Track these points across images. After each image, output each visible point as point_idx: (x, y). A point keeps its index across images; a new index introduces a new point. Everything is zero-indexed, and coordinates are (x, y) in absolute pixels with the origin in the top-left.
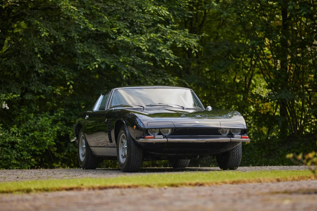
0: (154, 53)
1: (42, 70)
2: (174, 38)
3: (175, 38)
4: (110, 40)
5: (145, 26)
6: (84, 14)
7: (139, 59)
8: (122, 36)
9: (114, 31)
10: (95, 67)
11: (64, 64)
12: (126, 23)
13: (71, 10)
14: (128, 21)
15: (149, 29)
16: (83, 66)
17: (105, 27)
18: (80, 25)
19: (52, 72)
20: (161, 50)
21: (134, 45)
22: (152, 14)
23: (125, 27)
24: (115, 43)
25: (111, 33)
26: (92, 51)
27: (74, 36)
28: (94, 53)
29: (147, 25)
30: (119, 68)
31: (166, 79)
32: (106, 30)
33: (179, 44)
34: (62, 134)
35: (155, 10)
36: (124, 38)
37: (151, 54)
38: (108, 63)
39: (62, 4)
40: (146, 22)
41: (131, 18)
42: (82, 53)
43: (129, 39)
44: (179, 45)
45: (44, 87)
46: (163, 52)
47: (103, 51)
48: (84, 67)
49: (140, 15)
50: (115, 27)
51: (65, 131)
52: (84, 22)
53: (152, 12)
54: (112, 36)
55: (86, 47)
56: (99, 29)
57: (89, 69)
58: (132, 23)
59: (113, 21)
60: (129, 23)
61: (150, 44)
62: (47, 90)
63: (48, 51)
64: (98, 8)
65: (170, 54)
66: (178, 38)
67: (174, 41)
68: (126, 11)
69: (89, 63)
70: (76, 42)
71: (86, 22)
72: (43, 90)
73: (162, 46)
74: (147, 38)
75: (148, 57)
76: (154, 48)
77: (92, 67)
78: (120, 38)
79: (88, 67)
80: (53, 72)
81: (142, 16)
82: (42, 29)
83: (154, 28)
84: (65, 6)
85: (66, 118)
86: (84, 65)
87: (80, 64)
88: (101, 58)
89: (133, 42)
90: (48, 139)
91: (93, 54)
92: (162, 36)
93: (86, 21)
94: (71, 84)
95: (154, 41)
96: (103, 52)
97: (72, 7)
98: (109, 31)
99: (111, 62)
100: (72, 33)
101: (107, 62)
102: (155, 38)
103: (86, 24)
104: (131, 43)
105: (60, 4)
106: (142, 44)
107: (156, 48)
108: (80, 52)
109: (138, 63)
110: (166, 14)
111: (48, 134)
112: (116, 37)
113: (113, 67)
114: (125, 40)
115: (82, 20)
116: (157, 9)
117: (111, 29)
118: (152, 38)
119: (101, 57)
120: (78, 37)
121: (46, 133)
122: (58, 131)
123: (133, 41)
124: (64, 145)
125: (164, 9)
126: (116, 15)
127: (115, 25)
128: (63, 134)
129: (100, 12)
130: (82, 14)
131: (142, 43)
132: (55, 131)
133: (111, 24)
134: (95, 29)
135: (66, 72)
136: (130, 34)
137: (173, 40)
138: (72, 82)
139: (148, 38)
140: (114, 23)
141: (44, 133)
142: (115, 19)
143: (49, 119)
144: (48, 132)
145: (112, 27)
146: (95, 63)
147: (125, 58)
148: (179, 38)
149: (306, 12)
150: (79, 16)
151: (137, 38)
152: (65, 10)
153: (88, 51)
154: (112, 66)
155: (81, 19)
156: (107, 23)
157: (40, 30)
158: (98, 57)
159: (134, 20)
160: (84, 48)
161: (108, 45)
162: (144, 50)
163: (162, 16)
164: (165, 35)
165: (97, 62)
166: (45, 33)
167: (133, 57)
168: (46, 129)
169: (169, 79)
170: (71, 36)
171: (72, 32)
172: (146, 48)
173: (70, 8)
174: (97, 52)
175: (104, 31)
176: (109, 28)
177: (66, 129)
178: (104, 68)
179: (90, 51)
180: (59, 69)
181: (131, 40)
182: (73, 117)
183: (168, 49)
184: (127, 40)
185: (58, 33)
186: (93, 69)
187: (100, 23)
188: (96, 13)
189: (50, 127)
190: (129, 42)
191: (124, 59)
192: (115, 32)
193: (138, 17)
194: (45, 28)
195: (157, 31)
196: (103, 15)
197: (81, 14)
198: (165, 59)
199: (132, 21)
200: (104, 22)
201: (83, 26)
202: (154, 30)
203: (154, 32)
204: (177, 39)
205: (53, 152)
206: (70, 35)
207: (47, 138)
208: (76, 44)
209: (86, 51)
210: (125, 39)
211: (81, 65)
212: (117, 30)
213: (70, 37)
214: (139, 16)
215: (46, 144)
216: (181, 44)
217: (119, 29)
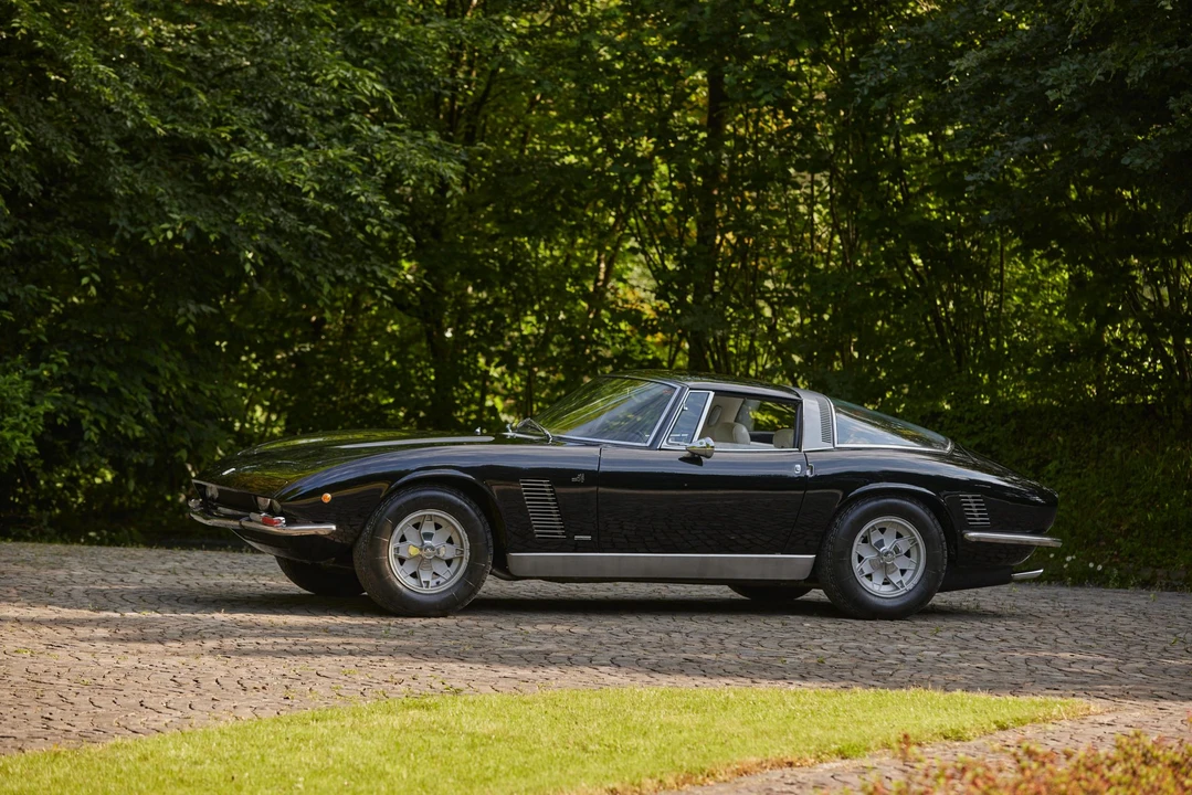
0: (335, 201)
1: (9, 241)
2: (394, 159)
3: (398, 157)
4: (211, 158)
5: (314, 115)
6: (136, 84)
7: (292, 216)
8: (246, 152)
9: (223, 135)
10: (165, 238)
11: (78, 212)
12: (260, 111)
13: (100, 76)
14: (266, 104)
15: (327, 125)
16: (130, 232)
17: (198, 121)
18: (125, 117)
19: (38, 244)
20: (357, 196)
21: (279, 179)
22: (335, 91)
23: (257, 127)
24: (226, 170)
25: (213, 140)
26: (157, 190)
27: (106, 147)
28: (162, 195)
29: (322, 114)
30: (233, 242)
31: (368, 269)
32: (202, 133)
33: (410, 175)
34: (59, 421)
35: (345, 79)
36: (252, 156)
37: (326, 206)
38: (203, 227)
39: (72, 56)
40: (318, 105)
41: (273, 97)
42: (126, 194)
43: (266, 160)
44: (408, 179)
45: (13, 288)
46: (361, 202)
47: (189, 188)
48: (133, 235)
49: (303, 87)
50: (226, 125)
51: (68, 413)
52: (135, 110)
53: (336, 83)
54: (216, 149)
55: (139, 179)
56: (180, 129)
57: (147, 240)
58: (277, 111)
59: (222, 106)
60: (268, 110)
61: (324, 178)
62: (22, 296)
63: (29, 187)
64: (179, 69)
65: (381, 208)
66: (408, 157)
67: (396, 165)
68: (261, 74)
69: (148, 224)
70: (112, 161)
71: (141, 112)
72: (9, 296)
73: (359, 185)
74: (317, 160)
75: (318, 212)
76: (338, 189)
77: (155, 238)
78: (241, 156)
79: (145, 237)
80: (42, 243)
81: (306, 91)
82: (11, 127)
83: (341, 122)
84: (82, 63)
85: (75, 373)
86: (133, 230)
87: (120, 224)
88: (181, 209)
89: (277, 171)
90: (19, 437)
91: (161, 199)
92: (360, 157)
93: (140, 107)
94: (92, 281)
95: (338, 169)
96: (191, 193)
97: (101, 67)
98: (208, 135)
99: (211, 225)
100: (102, 137)
101: (198, 223)
102: (341, 161)
103: (141, 116)
104: (270, 172)
105: (67, 58)
106: (302, 177)
107: (343, 188)
108: (121, 193)
109: (288, 230)
110: (374, 91)
111: (17, 421)
112: (228, 154)
113: (216, 239)
114: (254, 163)
115: (130, 105)
116: (349, 75)
117: (215, 131)
118: (330, 163)
119: (184, 205)
120: (117, 150)
121: (10, 420)
122: (47, 414)
123: (275, 168)
124: (64, 448)
125: (370, 78)
126: (233, 87)
127: (228, 119)
128: (64, 420)
129: (186, 77)
130: (132, 87)
131: (301, 172)
132: (38, 413)
133: (216, 115)
134: (168, 127)
135: (81, 247)
136: (270, 145)
137: (392, 164)
138: (97, 278)
139: (321, 159)
140: (225, 110)
141: (7, 419)
142: (226, 99)
143: (25, 378)
144: (18, 415)
145: (217, 123)
146: (166, 226)
147: (253, 215)
148: (410, 160)
149: (774, 95)
150: (120, 93)
151: (289, 160)
152: (81, 73)
153: (145, 188)
154: (212, 237)
155: (127, 100)
156: (205, 111)
157: (6, 133)
158: (175, 209)
159: (284, 103)
160: (135, 180)
161: (206, 175)
162: (308, 193)
163: (364, 95)
164: (369, 151)
165: (170, 223)
166: (19, 141)
167: (274, 211)
168: (13, 409)
169: (376, 268)
170: (98, 143)
171: (101, 133)
172: (313, 189)
173: (97, 69)
174: (171, 192)
175: (194, 135)
176: (210, 126)
177: (74, 403)
178: (191, 240)
179: (150, 189)
180: (60, 237)
181: (269, 163)
182: (95, 370)
183: (375, 194)
184: (259, 163)
185: (59, 140)
186: (158, 243)
187: (187, 108)
188: (174, 82)
189: (24, 403)
190: (265, 170)
191: (247, 217)
192: (225, 138)
193: (296, 94)
194: (20, 126)
195: (348, 136)
196: (194, 89)
197: (127, 88)
198: (365, 223)
199: (278, 104)
200: (197, 107)
201: (132, 120)
202: (340, 131)
203: (340, 136)
204: (403, 160)
205: (32, 469)
206: (94, 140)
207: (16, 433)
208: (112, 169)
209: (141, 190)
210: (254, 160)
211: (124, 229)
212: (231, 133)
213: (95, 148)
214: (299, 89)
215: (11, 450)
216: (414, 177)
217: (240, 131)
